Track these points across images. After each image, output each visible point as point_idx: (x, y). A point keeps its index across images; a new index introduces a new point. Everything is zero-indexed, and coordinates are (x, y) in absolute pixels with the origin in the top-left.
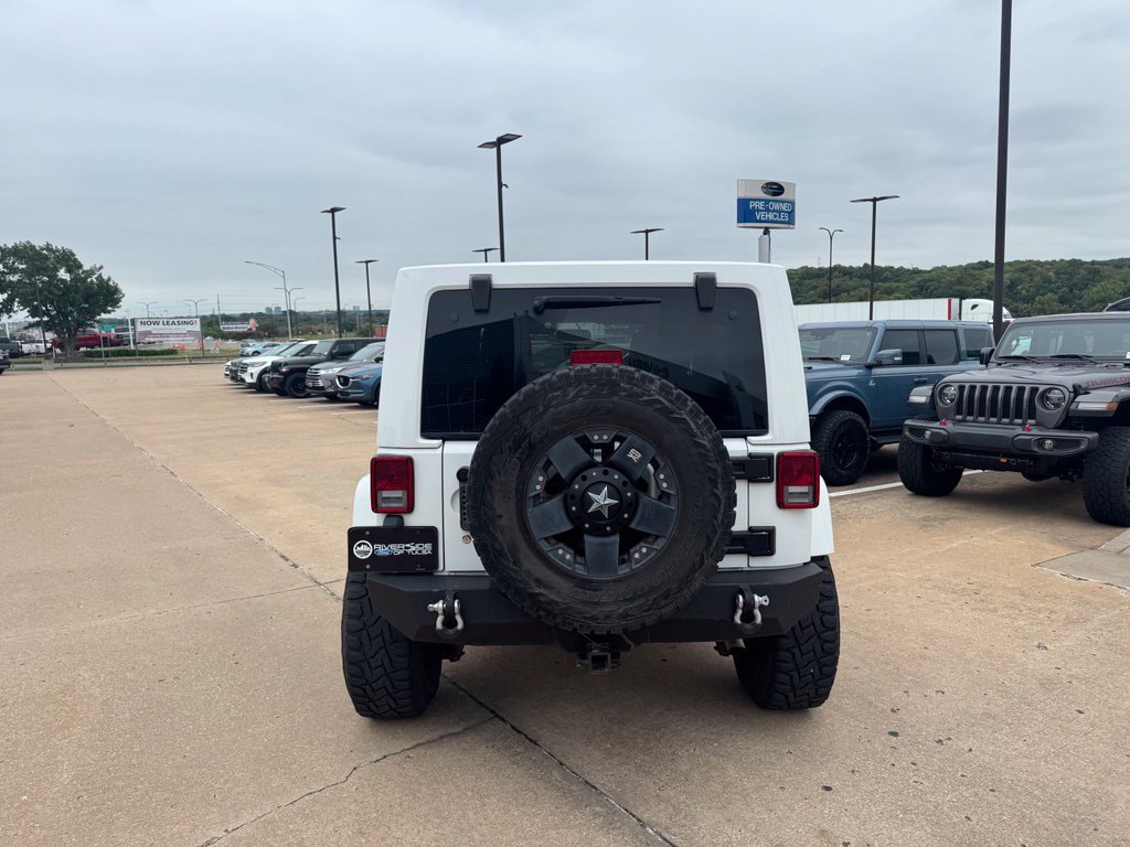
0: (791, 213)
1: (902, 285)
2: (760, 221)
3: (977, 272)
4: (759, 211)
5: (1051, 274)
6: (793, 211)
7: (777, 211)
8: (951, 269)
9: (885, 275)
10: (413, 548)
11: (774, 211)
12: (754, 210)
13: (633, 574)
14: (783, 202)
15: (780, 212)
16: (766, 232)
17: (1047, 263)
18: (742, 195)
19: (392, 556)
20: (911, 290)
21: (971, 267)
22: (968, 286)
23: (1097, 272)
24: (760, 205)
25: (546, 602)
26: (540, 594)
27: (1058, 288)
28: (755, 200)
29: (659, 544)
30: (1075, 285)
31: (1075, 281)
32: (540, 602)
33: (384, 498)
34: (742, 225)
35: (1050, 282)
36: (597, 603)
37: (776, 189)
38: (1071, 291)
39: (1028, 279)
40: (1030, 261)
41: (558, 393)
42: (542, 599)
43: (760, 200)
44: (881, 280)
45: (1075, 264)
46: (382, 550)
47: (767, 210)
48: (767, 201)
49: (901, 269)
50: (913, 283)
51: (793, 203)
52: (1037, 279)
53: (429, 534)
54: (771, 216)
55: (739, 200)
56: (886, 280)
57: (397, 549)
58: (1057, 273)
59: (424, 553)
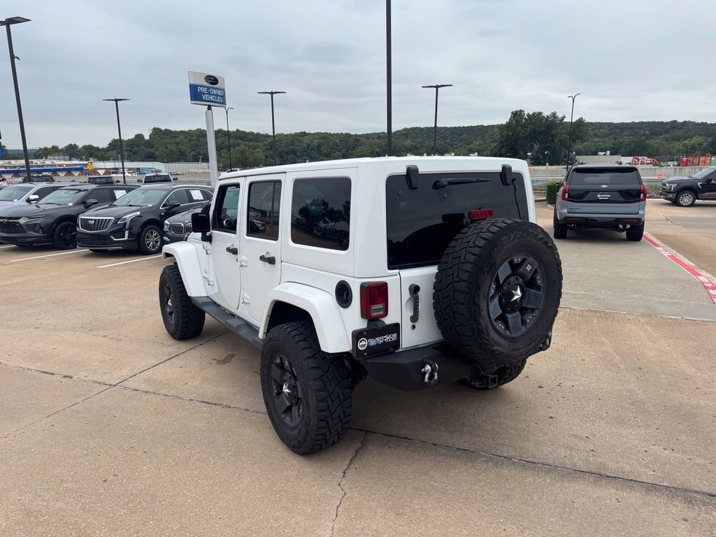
0: (223, 97)
1: (260, 144)
2: (205, 101)
3: (301, 138)
4: (204, 94)
5: (337, 141)
6: (224, 95)
7: (215, 95)
8: (287, 136)
9: (249, 137)
10: (388, 338)
11: (213, 95)
12: (201, 93)
13: (528, 331)
14: (218, 89)
15: (217, 95)
16: (209, 108)
17: (334, 134)
18: (192, 82)
19: (378, 345)
20: (266, 147)
21: (296, 135)
22: (297, 146)
23: (358, 140)
24: (205, 90)
25: (500, 354)
26: (497, 350)
27: (341, 149)
28: (201, 86)
29: (536, 313)
30: (349, 147)
31: (349, 145)
32: (496, 354)
33: (374, 310)
34: (194, 102)
35: (337, 146)
36: (518, 349)
37: (213, 80)
38: (347, 151)
39: (326, 143)
40: (327, 133)
41: (505, 238)
42: (497, 352)
43: (205, 87)
44: (247, 141)
45: (348, 135)
46: (373, 342)
47: (209, 94)
48: (209, 88)
49: (258, 134)
50: (266, 143)
51: (224, 90)
52: (331, 143)
53: (396, 328)
54: (212, 98)
55: (190, 85)
56: (250, 140)
57: (379, 340)
58: (340, 141)
59: (393, 339)
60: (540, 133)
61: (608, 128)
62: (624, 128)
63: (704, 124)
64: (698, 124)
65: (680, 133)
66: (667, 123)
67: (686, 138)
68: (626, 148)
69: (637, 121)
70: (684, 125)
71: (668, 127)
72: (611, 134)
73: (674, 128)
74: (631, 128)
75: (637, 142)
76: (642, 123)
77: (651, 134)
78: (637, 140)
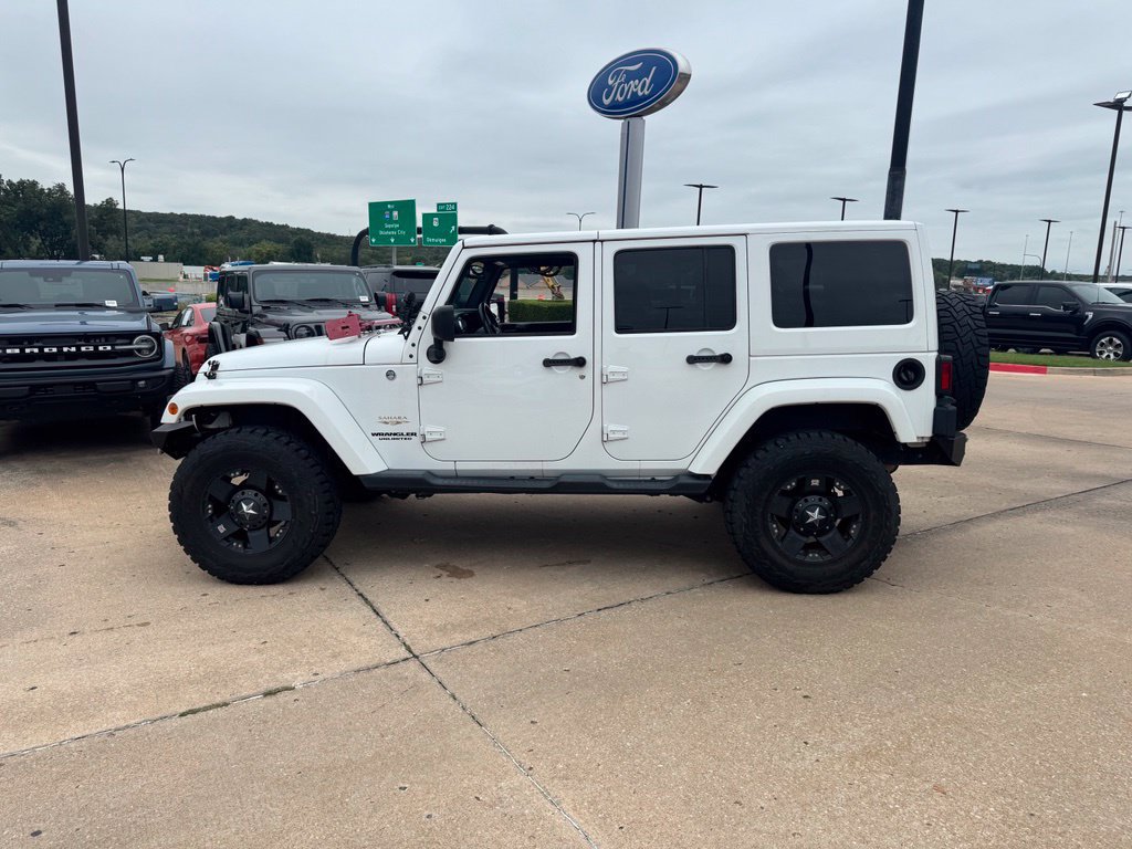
60: (40, 219)
61: (134, 219)
62: (161, 222)
63: (270, 225)
64: (262, 224)
65: (242, 235)
66: (221, 219)
67: (251, 244)
68: (174, 252)
69: (178, 212)
70: (245, 224)
71: (225, 225)
72: (141, 229)
73: (232, 227)
74: (172, 222)
75: (189, 245)
76: (185, 216)
77: (202, 233)
78: (191, 241)
